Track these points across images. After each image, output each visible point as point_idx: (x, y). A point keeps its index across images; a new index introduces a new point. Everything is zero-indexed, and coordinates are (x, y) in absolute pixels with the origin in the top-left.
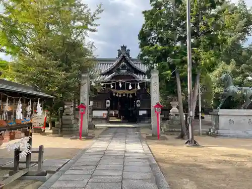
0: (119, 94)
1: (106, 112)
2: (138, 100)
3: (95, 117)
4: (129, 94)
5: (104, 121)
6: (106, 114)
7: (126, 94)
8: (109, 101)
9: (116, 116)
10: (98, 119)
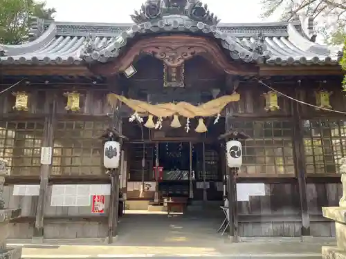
0: (155, 119)
1: (104, 190)
2: (231, 138)
3: (59, 213)
4: (195, 122)
5: (94, 228)
6: (102, 199)
7: (182, 119)
8: (115, 145)
9: (149, 198)
10: (71, 219)
